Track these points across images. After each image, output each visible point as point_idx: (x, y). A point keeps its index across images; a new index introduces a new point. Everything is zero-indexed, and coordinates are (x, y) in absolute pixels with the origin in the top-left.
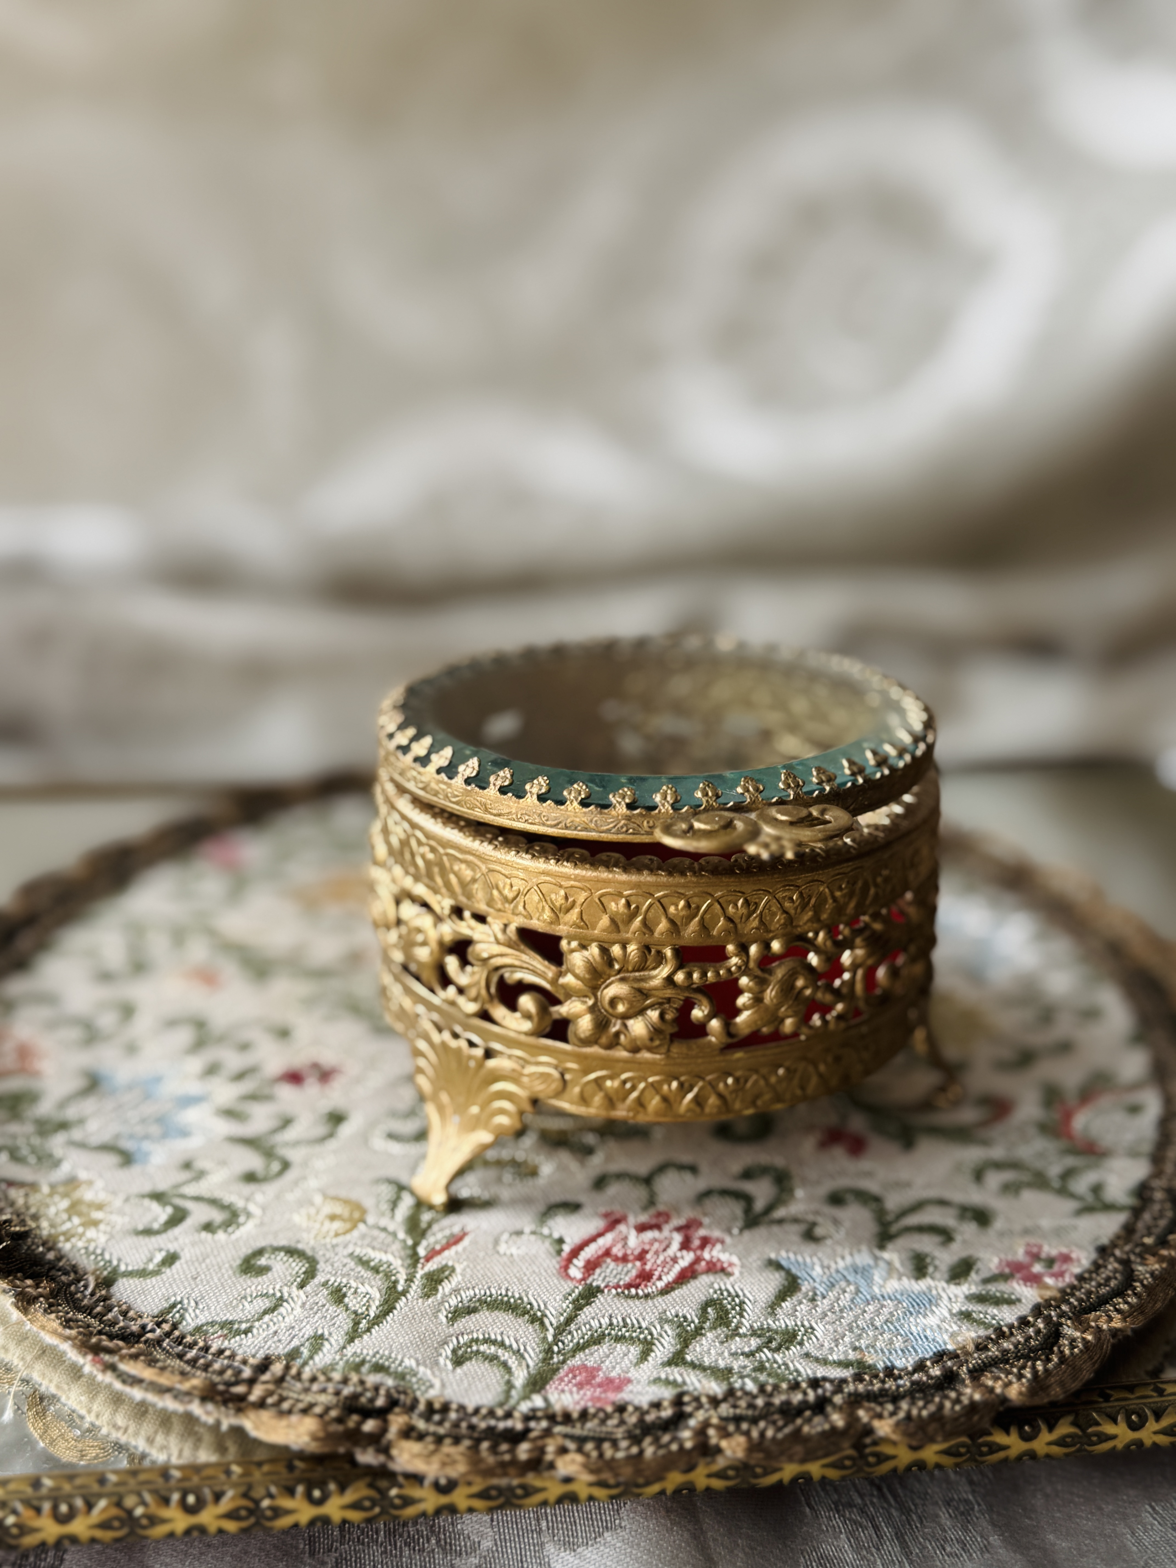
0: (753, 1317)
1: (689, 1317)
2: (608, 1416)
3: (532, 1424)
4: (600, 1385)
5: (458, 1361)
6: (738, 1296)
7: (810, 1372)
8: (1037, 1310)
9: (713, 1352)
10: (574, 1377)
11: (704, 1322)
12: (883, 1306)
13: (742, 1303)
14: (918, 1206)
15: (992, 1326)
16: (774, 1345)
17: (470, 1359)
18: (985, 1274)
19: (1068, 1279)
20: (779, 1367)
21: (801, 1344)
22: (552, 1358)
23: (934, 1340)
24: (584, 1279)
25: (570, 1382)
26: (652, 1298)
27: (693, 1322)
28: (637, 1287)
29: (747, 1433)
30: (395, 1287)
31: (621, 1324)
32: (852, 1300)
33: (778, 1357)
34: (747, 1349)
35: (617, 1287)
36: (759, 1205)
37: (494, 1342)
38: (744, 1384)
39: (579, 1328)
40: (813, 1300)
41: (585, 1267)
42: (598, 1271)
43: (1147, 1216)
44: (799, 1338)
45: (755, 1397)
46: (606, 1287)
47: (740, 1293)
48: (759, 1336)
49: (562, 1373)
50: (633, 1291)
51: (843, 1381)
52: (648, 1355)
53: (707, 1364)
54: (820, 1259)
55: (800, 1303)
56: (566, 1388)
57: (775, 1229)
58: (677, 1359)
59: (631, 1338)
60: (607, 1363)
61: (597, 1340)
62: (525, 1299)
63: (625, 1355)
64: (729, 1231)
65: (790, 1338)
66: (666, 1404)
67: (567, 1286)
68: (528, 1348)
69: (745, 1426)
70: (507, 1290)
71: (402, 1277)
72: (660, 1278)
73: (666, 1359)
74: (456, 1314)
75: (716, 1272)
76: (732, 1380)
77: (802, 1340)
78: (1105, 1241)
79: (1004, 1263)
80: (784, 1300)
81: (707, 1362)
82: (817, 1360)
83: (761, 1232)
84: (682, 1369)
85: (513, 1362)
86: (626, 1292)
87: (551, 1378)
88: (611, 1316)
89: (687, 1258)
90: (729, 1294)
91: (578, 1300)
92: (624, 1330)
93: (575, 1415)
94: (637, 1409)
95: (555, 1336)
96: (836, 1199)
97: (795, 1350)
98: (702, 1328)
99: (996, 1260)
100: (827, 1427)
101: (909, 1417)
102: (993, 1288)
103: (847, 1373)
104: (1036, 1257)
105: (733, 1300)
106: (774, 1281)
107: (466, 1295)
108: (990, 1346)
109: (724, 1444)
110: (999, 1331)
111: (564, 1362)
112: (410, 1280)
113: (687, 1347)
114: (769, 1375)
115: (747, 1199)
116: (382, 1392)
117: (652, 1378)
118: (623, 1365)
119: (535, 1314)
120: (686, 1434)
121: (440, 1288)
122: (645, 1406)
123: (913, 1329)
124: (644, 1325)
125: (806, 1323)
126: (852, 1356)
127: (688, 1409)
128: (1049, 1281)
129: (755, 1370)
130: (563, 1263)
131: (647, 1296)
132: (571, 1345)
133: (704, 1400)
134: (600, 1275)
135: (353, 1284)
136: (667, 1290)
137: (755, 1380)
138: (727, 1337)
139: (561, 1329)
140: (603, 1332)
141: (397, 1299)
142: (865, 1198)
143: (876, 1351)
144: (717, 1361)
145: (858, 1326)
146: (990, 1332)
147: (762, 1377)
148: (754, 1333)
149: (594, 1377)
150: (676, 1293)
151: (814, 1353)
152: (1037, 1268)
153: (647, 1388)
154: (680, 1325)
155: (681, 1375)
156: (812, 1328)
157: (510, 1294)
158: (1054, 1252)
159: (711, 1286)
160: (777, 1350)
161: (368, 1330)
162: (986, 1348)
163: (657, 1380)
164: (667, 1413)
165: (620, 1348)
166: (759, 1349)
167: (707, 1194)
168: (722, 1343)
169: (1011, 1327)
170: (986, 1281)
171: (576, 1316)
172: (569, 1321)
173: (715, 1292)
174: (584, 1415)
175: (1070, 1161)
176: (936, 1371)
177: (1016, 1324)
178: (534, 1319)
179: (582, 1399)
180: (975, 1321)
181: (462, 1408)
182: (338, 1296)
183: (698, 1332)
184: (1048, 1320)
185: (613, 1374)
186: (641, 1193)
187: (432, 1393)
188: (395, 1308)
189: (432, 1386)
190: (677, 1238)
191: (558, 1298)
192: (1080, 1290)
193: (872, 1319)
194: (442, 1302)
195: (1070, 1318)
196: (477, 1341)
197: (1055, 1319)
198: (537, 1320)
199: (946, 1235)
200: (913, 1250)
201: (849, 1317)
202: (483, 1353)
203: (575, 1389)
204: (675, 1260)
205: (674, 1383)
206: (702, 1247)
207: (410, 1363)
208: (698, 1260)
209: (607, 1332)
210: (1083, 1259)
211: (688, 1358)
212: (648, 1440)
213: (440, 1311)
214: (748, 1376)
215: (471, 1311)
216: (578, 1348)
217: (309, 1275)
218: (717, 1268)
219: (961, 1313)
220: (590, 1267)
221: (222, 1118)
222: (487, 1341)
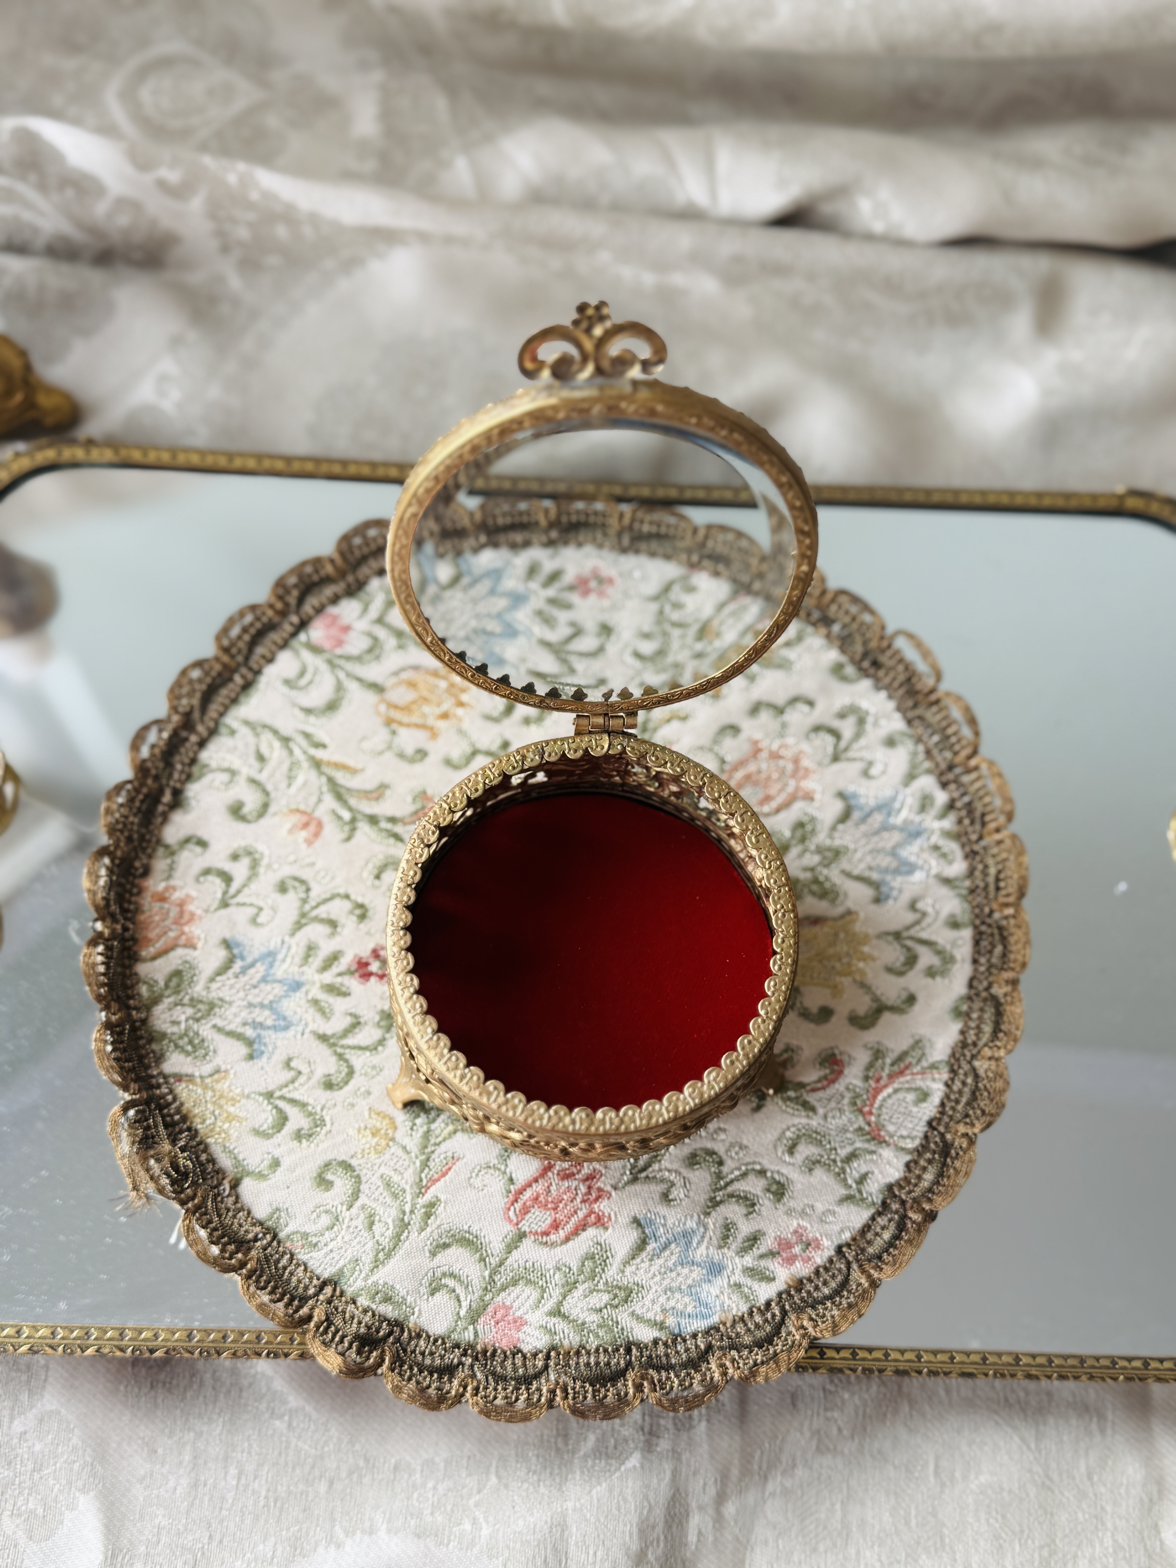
0: (610, 1273)
1: (573, 1268)
2: (506, 1359)
3: (465, 1358)
4: (509, 1324)
5: (432, 1291)
6: (606, 1251)
7: (628, 1334)
8: (780, 1295)
9: (579, 1305)
10: (496, 1314)
11: (580, 1275)
12: (691, 1271)
13: (607, 1259)
14: (745, 1174)
15: (750, 1302)
16: (616, 1302)
17: (439, 1290)
18: (763, 1250)
19: (809, 1268)
20: (613, 1325)
21: (632, 1301)
22: (486, 1295)
23: (710, 1308)
24: (517, 1223)
25: (492, 1317)
26: (555, 1247)
27: (574, 1273)
28: (548, 1234)
30: (403, 1218)
31: (531, 1268)
32: (674, 1264)
33: (616, 1314)
34: (598, 1305)
35: (536, 1233)
37: (455, 1277)
38: (588, 1341)
39: (506, 1270)
40: (651, 1260)
41: (520, 1210)
42: (528, 1216)
43: (879, 1223)
44: (632, 1296)
45: (591, 1356)
46: (530, 1232)
47: (609, 1249)
48: (610, 1292)
49: (489, 1309)
50: (545, 1238)
51: (646, 1345)
52: (541, 1302)
53: (572, 1316)
54: (665, 1220)
55: (643, 1262)
56: (489, 1324)
57: (646, 1187)
58: (556, 1310)
59: (535, 1283)
60: (517, 1303)
61: (515, 1282)
62: (479, 1237)
63: (528, 1298)
64: (617, 1185)
65: (627, 1295)
66: (541, 1354)
67: (506, 1229)
68: (474, 1284)
70: (470, 1226)
71: (409, 1207)
72: (563, 1228)
73: (550, 1308)
74: (436, 1249)
75: (598, 1225)
76: (583, 1335)
77: (634, 1298)
78: (846, 1238)
79: (777, 1241)
80: (633, 1258)
81: (573, 1314)
82: (637, 1318)
83: (637, 1187)
85: (463, 1296)
86: (541, 1239)
87: (483, 1313)
88: (527, 1261)
89: (584, 1211)
90: (601, 1250)
91: (510, 1243)
93: (490, 1352)
94: (524, 1356)
95: (491, 1277)
97: (627, 1308)
98: (578, 1281)
99: (774, 1237)
102: (763, 1264)
103: (650, 1337)
104: (800, 1238)
105: (603, 1255)
106: (633, 1236)
107: (445, 1229)
110: (752, 1307)
111: (492, 1299)
112: (413, 1211)
113: (565, 1298)
114: (605, 1331)
116: (385, 1322)
117: (539, 1324)
118: (526, 1307)
119: (482, 1253)
121: (430, 1222)
122: (529, 1353)
123: (702, 1296)
124: (544, 1272)
125: (640, 1283)
126: (660, 1316)
127: (552, 1363)
128: (798, 1265)
129: (599, 1326)
130: (508, 1205)
131: (552, 1245)
132: (499, 1284)
133: (562, 1354)
134: (528, 1220)
135: (380, 1208)
136: (564, 1241)
138: (590, 1291)
139: (496, 1269)
140: (519, 1274)
141: (403, 1232)
142: (713, 1160)
143: (674, 1314)
144: (579, 1314)
145: (671, 1288)
146: (746, 1308)
147: (601, 1334)
148: (607, 1290)
149: (507, 1315)
150: (571, 1243)
151: (639, 1312)
152: (796, 1250)
153: (534, 1334)
154: (565, 1275)
155: (556, 1324)
156: (642, 1286)
157: (471, 1230)
158: (812, 1237)
159: (592, 1239)
161: (384, 1261)
163: (541, 1327)
164: (539, 1363)
165: (528, 1290)
166: (606, 1305)
168: (586, 1297)
169: (759, 1307)
171: (507, 1258)
172: (502, 1262)
173: (594, 1246)
175: (858, 1143)
176: (702, 1343)
177: (763, 1305)
178: (481, 1257)
179: (496, 1334)
180: (742, 1294)
181: (428, 1335)
182: (370, 1222)
183: (575, 1284)
184: (783, 1307)
185: (518, 1314)
187: (413, 1321)
188: (401, 1241)
189: (414, 1315)
190: (583, 1189)
191: (499, 1240)
192: (812, 1283)
193: (681, 1283)
194: (429, 1237)
195: (795, 1309)
196: (445, 1274)
197: (787, 1307)
198: (482, 1260)
199: (752, 1207)
200: (727, 1219)
201: (667, 1279)
202: (447, 1286)
203: (493, 1326)
204: (576, 1211)
205: (549, 1334)
206: (597, 1200)
207: (403, 1292)
208: (590, 1212)
209: (522, 1275)
210: (827, 1250)
211: (563, 1309)
213: (427, 1245)
214: (593, 1333)
215: (446, 1246)
216: (503, 1288)
217: (356, 1195)
218: (600, 1222)
219: (735, 1285)
220: (525, 1210)
221: (312, 1011)
222: (452, 1275)
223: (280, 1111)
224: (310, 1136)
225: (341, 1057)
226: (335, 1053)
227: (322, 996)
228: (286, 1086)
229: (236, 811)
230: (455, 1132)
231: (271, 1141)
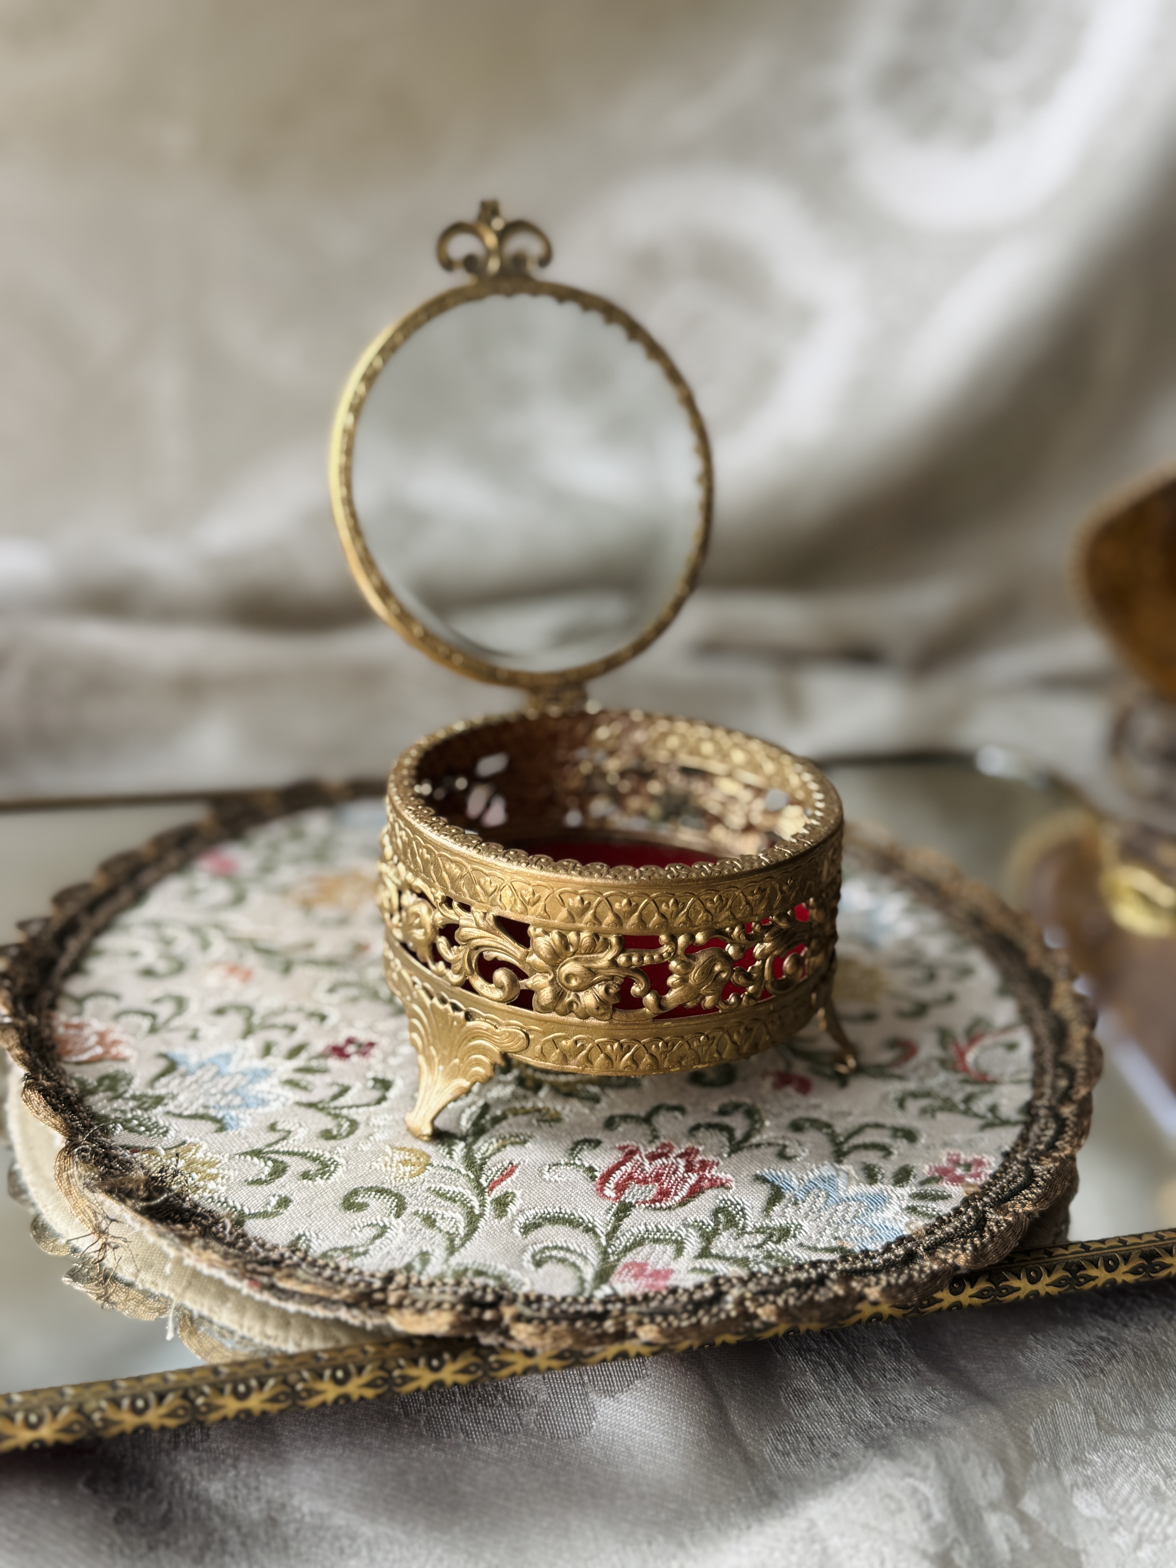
0: (753, 1219)
1: (705, 1221)
2: (665, 1298)
3: (610, 1307)
4: (651, 1275)
5: (538, 1264)
6: (739, 1204)
7: (806, 1257)
8: (966, 1202)
9: (730, 1246)
10: (629, 1271)
11: (718, 1225)
12: (849, 1206)
13: (742, 1210)
14: (860, 1130)
15: (934, 1216)
16: (774, 1239)
17: (546, 1262)
18: (921, 1178)
19: (984, 1178)
20: (783, 1255)
21: (795, 1236)
22: (609, 1258)
23: (893, 1229)
24: (617, 1198)
25: (627, 1274)
26: (674, 1209)
27: (709, 1225)
28: (660, 1201)
29: (774, 1303)
30: (472, 1212)
31: (655, 1230)
32: (826, 1202)
33: (780, 1247)
34: (755, 1243)
35: (644, 1202)
36: (739, 1134)
37: (562, 1248)
38: (760, 1268)
39: (624, 1234)
40: (796, 1204)
41: (615, 1188)
42: (627, 1191)
43: (1036, 1129)
44: (792, 1232)
45: (772, 1277)
46: (637, 1202)
47: (740, 1202)
48: (763, 1233)
49: (619, 1268)
50: (658, 1204)
51: (834, 1262)
52: (682, 1251)
53: (728, 1255)
54: (794, 1173)
55: (787, 1207)
56: (626, 1279)
57: (756, 1152)
58: (705, 1253)
59: (666, 1240)
60: (652, 1259)
61: (639, 1243)
62: (576, 1215)
63: (664, 1252)
64: (720, 1155)
65: (784, 1233)
66: (706, 1286)
67: (607, 1204)
68: (589, 1251)
69: (771, 1298)
70: (560, 1209)
71: (476, 1203)
72: (676, 1194)
73: (697, 1254)
74: (527, 1229)
75: (718, 1187)
76: (750, 1266)
77: (795, 1234)
78: (1007, 1148)
79: (933, 1169)
80: (774, 1205)
81: (728, 1254)
82: (809, 1248)
83: (745, 1154)
84: (711, 1260)
85: (579, 1262)
86: (653, 1206)
87: (613, 1273)
88: (645, 1224)
89: (693, 1178)
90: (732, 1203)
91: (617, 1213)
92: (658, 1234)
93: (640, 1298)
94: (686, 1291)
95: (607, 1241)
96: (797, 1127)
97: (791, 1241)
98: (718, 1229)
99: (927, 1167)
100: (831, 1295)
101: (889, 1284)
102: (929, 1188)
103: (835, 1256)
104: (957, 1163)
105: (736, 1207)
106: (763, 1192)
107: (530, 1214)
108: (936, 1231)
109: (760, 1311)
110: (940, 1218)
111: (619, 1260)
112: (482, 1205)
113: (710, 1243)
114: (777, 1261)
115: (728, 1130)
116: (489, 1290)
117: (689, 1268)
118: (664, 1260)
119: (587, 1226)
120: (729, 1306)
121: (508, 1209)
122: (692, 1289)
123: (876, 1222)
124: (673, 1229)
125: (795, 1221)
126: (834, 1244)
127: (725, 1288)
128: (970, 1180)
129: (765, 1258)
130: (599, 1187)
131: (669, 1208)
132: (621, 1247)
133: (735, 1281)
134: (629, 1193)
135: (438, 1210)
136: (683, 1203)
137: (768, 1265)
138: (738, 1234)
139: (610, 1236)
140: (642, 1236)
141: (478, 1220)
142: (817, 1124)
143: (852, 1240)
144: (735, 1253)
145: (834, 1222)
146: (933, 1220)
147: (773, 1263)
148: (758, 1231)
149: (644, 1270)
150: (691, 1204)
151: (806, 1243)
152: (959, 1171)
153: (688, 1276)
154: (701, 1228)
155: (711, 1264)
156: (799, 1224)
157: (563, 1211)
158: (970, 1159)
159: (717, 1197)
160: (778, 1242)
161: (463, 1245)
162: (933, 1233)
163: (694, 1270)
164: (709, 1292)
165: (659, 1248)
166: (765, 1242)
167: (697, 1127)
168: (736, 1239)
169: (949, 1216)
170: (922, 1183)
171: (620, 1225)
172: (615, 1229)
173: (721, 1202)
174: (646, 1298)
175: (969, 1089)
176: (900, 1251)
177: (952, 1213)
178: (587, 1230)
179: (639, 1286)
180: (920, 1213)
181: (551, 1298)
182: (429, 1221)
183: (715, 1232)
184: (975, 1209)
185: (659, 1267)
186: (644, 1129)
187: (526, 1289)
188: (478, 1227)
189: (523, 1284)
190: (682, 1163)
191: (601, 1213)
192: (995, 1186)
193: (843, 1216)
194: (513, 1221)
195: (991, 1207)
196: (547, 1248)
197: (980, 1208)
198: (590, 1230)
199: (886, 1151)
200: (864, 1163)
201: (825, 1215)
202: (555, 1257)
203: (632, 1280)
204: (684, 1179)
205: (707, 1271)
206: (703, 1168)
207: (501, 1267)
208: (701, 1179)
209: (645, 1236)
210: (992, 1163)
211: (714, 1251)
212: (701, 1313)
213: (513, 1227)
214: (762, 1262)
215: (537, 1226)
216: (627, 1249)
217: (401, 1207)
218: (718, 1184)
219: (908, 1208)
220: (620, 1188)
221: (287, 1087)
222: (555, 1248)
223: (275, 1161)
224: (324, 1174)
225: (336, 1116)
226: (329, 1114)
227: (298, 1077)
228: (277, 1142)
229: (148, 973)
230: (504, 1146)
231: (273, 1185)
